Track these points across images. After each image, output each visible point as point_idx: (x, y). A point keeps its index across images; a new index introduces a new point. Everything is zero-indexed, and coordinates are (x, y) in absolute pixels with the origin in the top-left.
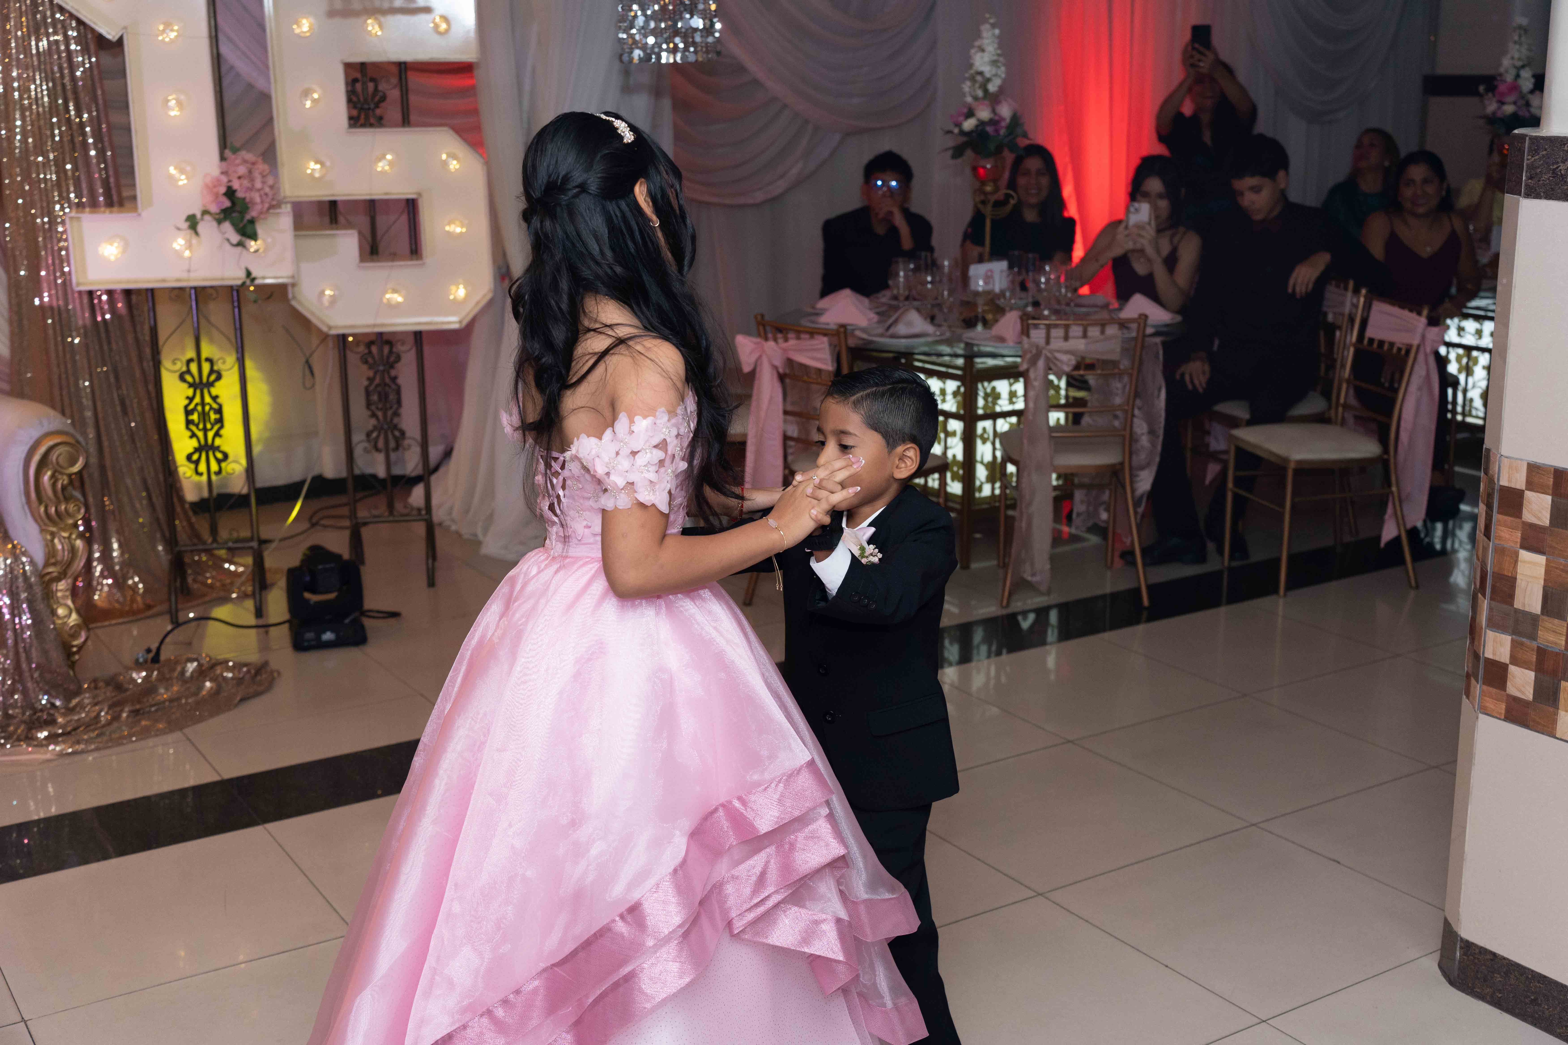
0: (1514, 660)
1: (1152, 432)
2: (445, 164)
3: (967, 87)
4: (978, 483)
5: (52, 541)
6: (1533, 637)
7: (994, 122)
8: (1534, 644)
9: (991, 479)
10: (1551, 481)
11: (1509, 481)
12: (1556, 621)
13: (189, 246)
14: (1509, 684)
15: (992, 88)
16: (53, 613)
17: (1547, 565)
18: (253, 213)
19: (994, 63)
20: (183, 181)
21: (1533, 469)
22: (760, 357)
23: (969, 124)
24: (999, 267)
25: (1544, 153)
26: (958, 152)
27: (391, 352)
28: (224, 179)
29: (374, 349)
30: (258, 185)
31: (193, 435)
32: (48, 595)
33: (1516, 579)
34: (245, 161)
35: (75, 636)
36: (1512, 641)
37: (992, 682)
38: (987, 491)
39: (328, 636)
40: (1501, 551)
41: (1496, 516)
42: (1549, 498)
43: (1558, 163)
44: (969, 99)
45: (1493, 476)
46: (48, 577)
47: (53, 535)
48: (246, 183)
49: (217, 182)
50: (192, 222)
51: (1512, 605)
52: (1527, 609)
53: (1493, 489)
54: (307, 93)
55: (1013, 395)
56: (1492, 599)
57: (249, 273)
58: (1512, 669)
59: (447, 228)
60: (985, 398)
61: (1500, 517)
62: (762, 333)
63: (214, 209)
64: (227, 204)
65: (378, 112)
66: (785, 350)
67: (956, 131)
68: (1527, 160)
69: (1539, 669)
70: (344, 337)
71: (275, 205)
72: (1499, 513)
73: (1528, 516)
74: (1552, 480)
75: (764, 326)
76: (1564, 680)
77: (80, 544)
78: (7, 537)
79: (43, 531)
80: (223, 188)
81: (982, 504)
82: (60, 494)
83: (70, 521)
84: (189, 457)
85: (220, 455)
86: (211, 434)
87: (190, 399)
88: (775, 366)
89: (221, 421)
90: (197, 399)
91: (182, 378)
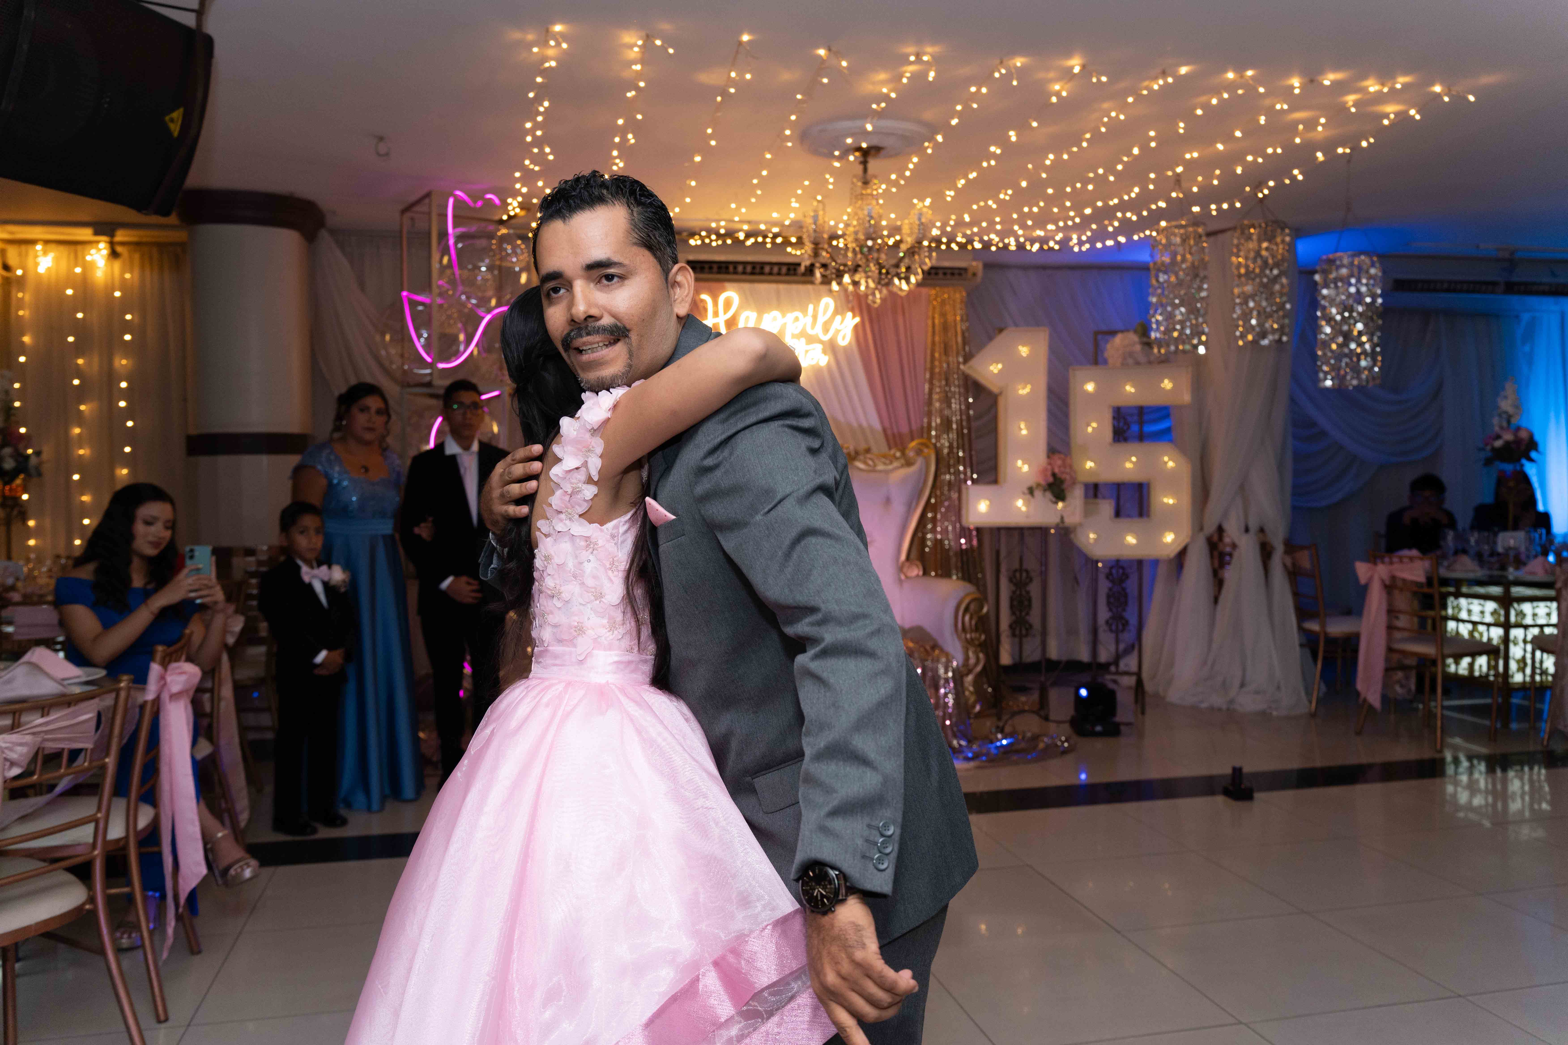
2: (1166, 463)
3: (1496, 421)
4: (1510, 672)
5: (967, 651)
7: (1516, 441)
9: (1522, 669)
13: (1024, 504)
16: (965, 694)
18: (1064, 486)
20: (1026, 468)
22: (1372, 576)
23: (1498, 443)
24: (1521, 535)
26: (1488, 462)
27: (1123, 574)
28: (1049, 467)
29: (1114, 571)
30: (1066, 470)
31: (1013, 613)
34: (1059, 458)
35: (974, 707)
37: (1526, 809)
38: (1518, 678)
39: (1098, 728)
44: (1497, 429)
46: (963, 674)
47: (967, 649)
48: (1062, 469)
49: (1045, 470)
50: (1031, 491)
54: (1089, 424)
55: (1535, 615)
57: (1062, 518)
59: (1165, 500)
60: (1517, 615)
62: (1373, 560)
63: (1043, 482)
64: (1051, 480)
66: (1390, 571)
67: (1489, 448)
70: (1098, 562)
71: (1074, 482)
75: (1374, 556)
77: (981, 655)
78: (942, 650)
79: (963, 647)
80: (1049, 473)
81: (1516, 686)
82: (973, 627)
83: (977, 642)
84: (1011, 626)
85: (1027, 626)
86: (1023, 614)
87: (1014, 592)
88: (1383, 581)
89: (1030, 606)
90: (1018, 593)
91: (1011, 580)
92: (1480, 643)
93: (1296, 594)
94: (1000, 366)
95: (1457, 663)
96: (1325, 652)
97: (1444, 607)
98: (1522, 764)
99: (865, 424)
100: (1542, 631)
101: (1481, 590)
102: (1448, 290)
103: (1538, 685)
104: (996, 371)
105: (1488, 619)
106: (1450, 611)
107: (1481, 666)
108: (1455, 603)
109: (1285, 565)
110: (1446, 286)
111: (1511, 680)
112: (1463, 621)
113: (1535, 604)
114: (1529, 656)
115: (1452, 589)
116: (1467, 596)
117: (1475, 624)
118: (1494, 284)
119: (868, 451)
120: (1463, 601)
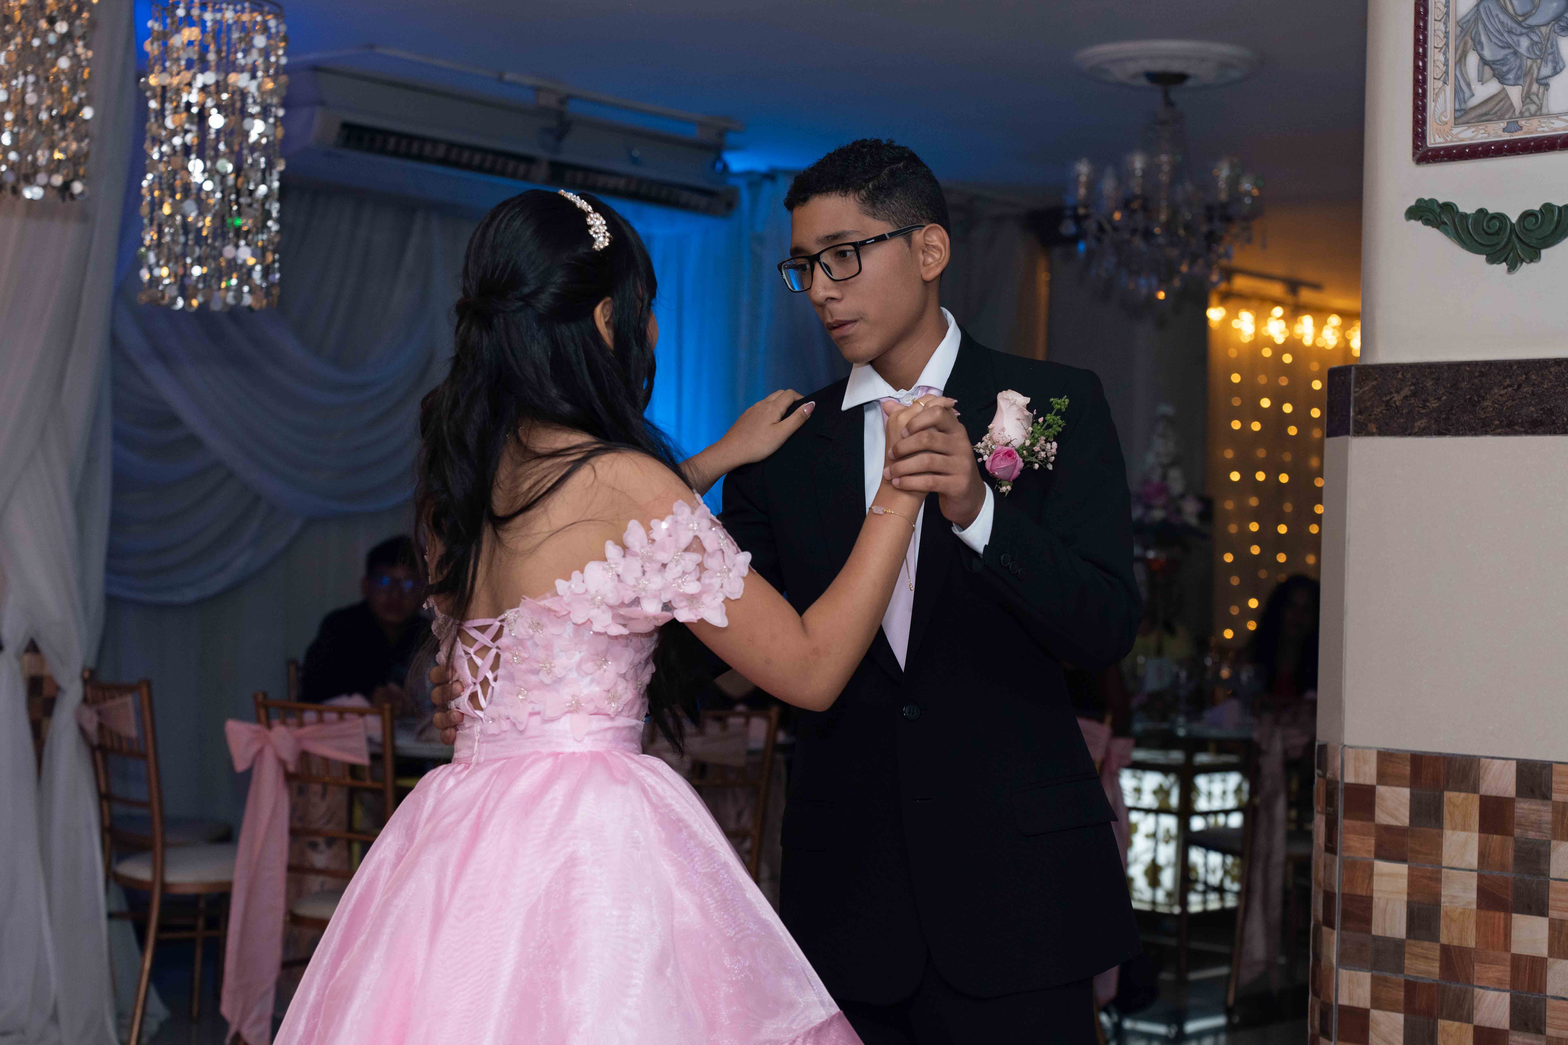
0: (1377, 1002)
6: (1399, 968)
8: (1401, 978)
10: (1407, 770)
11: (1357, 775)
12: (1426, 944)
14: (1371, 1035)
17: (1411, 875)
21: (1385, 757)
22: (260, 752)
25: (1374, 383)
33: (1371, 898)
36: (1373, 978)
40: (1351, 866)
41: (1343, 823)
42: (1406, 792)
43: (1391, 393)
45: (1334, 774)
51: (1369, 931)
52: (1388, 934)
53: (1336, 788)
56: (1343, 928)
58: (1375, 1014)
61: (1347, 822)
62: (263, 718)
66: (299, 740)
68: (1354, 392)
69: (1409, 1009)
72: (1345, 816)
73: (1382, 817)
74: (1408, 768)
75: (266, 708)
76: (1441, 1018)
88: (282, 763)
93: (104, 797)
96: (161, 928)
102: (444, 162)
109: (82, 731)
110: (441, 152)
118: (530, 160)
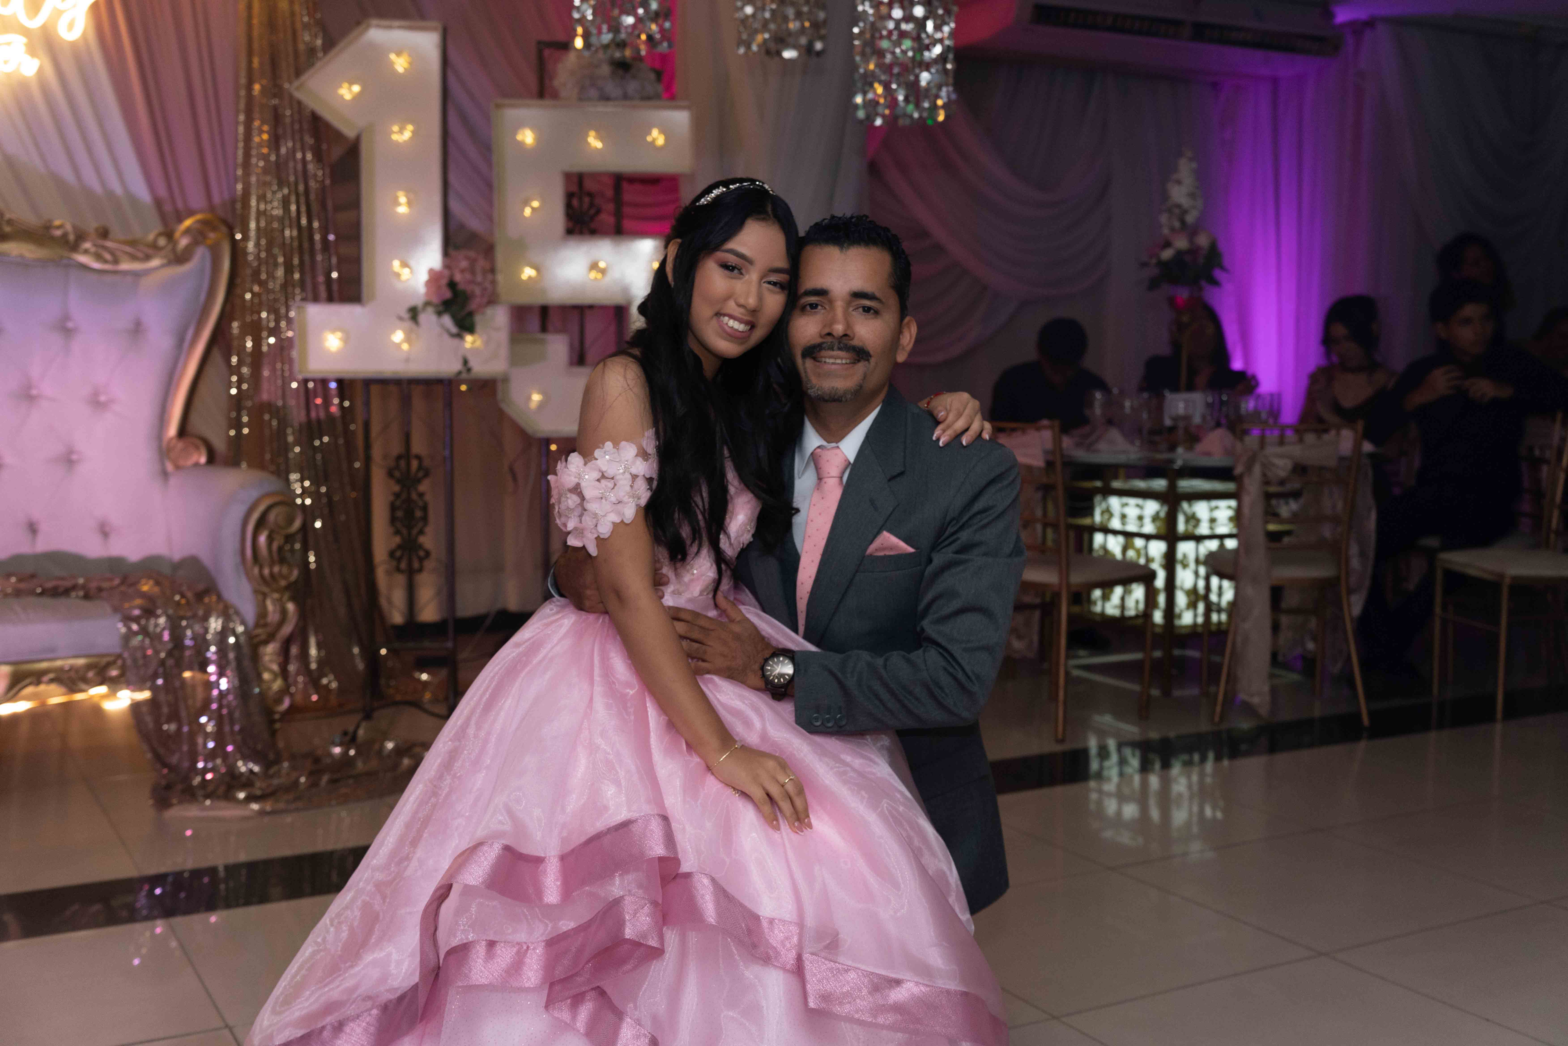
1: (1362, 554)
3: (1164, 219)
4: (1177, 610)
5: (264, 601)
7: (1194, 251)
9: (1192, 605)
13: (408, 339)
15: (1190, 219)
16: (259, 676)
18: (473, 305)
19: (1192, 195)
20: (406, 274)
23: (1167, 254)
26: (1154, 284)
28: (445, 272)
30: (479, 278)
31: (397, 532)
32: (255, 657)
34: (467, 258)
35: (279, 701)
37: (1195, 819)
38: (1187, 619)
44: (1166, 231)
46: (256, 640)
47: (265, 596)
48: (468, 276)
49: (438, 277)
50: (414, 313)
54: (526, 203)
55: (1213, 521)
57: (465, 362)
60: (1187, 521)
63: (435, 300)
64: (448, 294)
65: (593, 225)
67: (1154, 261)
70: (548, 441)
71: (492, 300)
77: (291, 607)
78: (220, 597)
79: (256, 592)
80: (444, 282)
81: (1183, 631)
82: (275, 556)
83: (283, 583)
84: (392, 554)
85: (422, 553)
86: (415, 531)
87: (397, 495)
89: (425, 519)
90: (404, 496)
91: (390, 474)
92: (1134, 565)
94: (356, 88)
95: (1106, 597)
97: (1090, 512)
98: (1190, 750)
99: (118, 190)
100: (1222, 546)
101: (1141, 484)
102: (1112, 29)
103: (1213, 628)
104: (348, 97)
105: (1149, 528)
106: (1098, 518)
107: (1137, 602)
108: (1104, 505)
110: (1109, 21)
111: (1177, 622)
112: (1115, 533)
113: (1214, 503)
114: (1201, 584)
115: (1098, 484)
116: (1121, 493)
117: (1129, 536)
119: (104, 233)
120: (1114, 502)
